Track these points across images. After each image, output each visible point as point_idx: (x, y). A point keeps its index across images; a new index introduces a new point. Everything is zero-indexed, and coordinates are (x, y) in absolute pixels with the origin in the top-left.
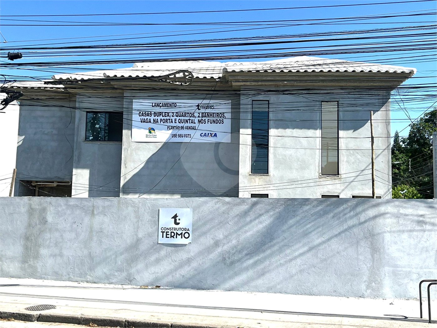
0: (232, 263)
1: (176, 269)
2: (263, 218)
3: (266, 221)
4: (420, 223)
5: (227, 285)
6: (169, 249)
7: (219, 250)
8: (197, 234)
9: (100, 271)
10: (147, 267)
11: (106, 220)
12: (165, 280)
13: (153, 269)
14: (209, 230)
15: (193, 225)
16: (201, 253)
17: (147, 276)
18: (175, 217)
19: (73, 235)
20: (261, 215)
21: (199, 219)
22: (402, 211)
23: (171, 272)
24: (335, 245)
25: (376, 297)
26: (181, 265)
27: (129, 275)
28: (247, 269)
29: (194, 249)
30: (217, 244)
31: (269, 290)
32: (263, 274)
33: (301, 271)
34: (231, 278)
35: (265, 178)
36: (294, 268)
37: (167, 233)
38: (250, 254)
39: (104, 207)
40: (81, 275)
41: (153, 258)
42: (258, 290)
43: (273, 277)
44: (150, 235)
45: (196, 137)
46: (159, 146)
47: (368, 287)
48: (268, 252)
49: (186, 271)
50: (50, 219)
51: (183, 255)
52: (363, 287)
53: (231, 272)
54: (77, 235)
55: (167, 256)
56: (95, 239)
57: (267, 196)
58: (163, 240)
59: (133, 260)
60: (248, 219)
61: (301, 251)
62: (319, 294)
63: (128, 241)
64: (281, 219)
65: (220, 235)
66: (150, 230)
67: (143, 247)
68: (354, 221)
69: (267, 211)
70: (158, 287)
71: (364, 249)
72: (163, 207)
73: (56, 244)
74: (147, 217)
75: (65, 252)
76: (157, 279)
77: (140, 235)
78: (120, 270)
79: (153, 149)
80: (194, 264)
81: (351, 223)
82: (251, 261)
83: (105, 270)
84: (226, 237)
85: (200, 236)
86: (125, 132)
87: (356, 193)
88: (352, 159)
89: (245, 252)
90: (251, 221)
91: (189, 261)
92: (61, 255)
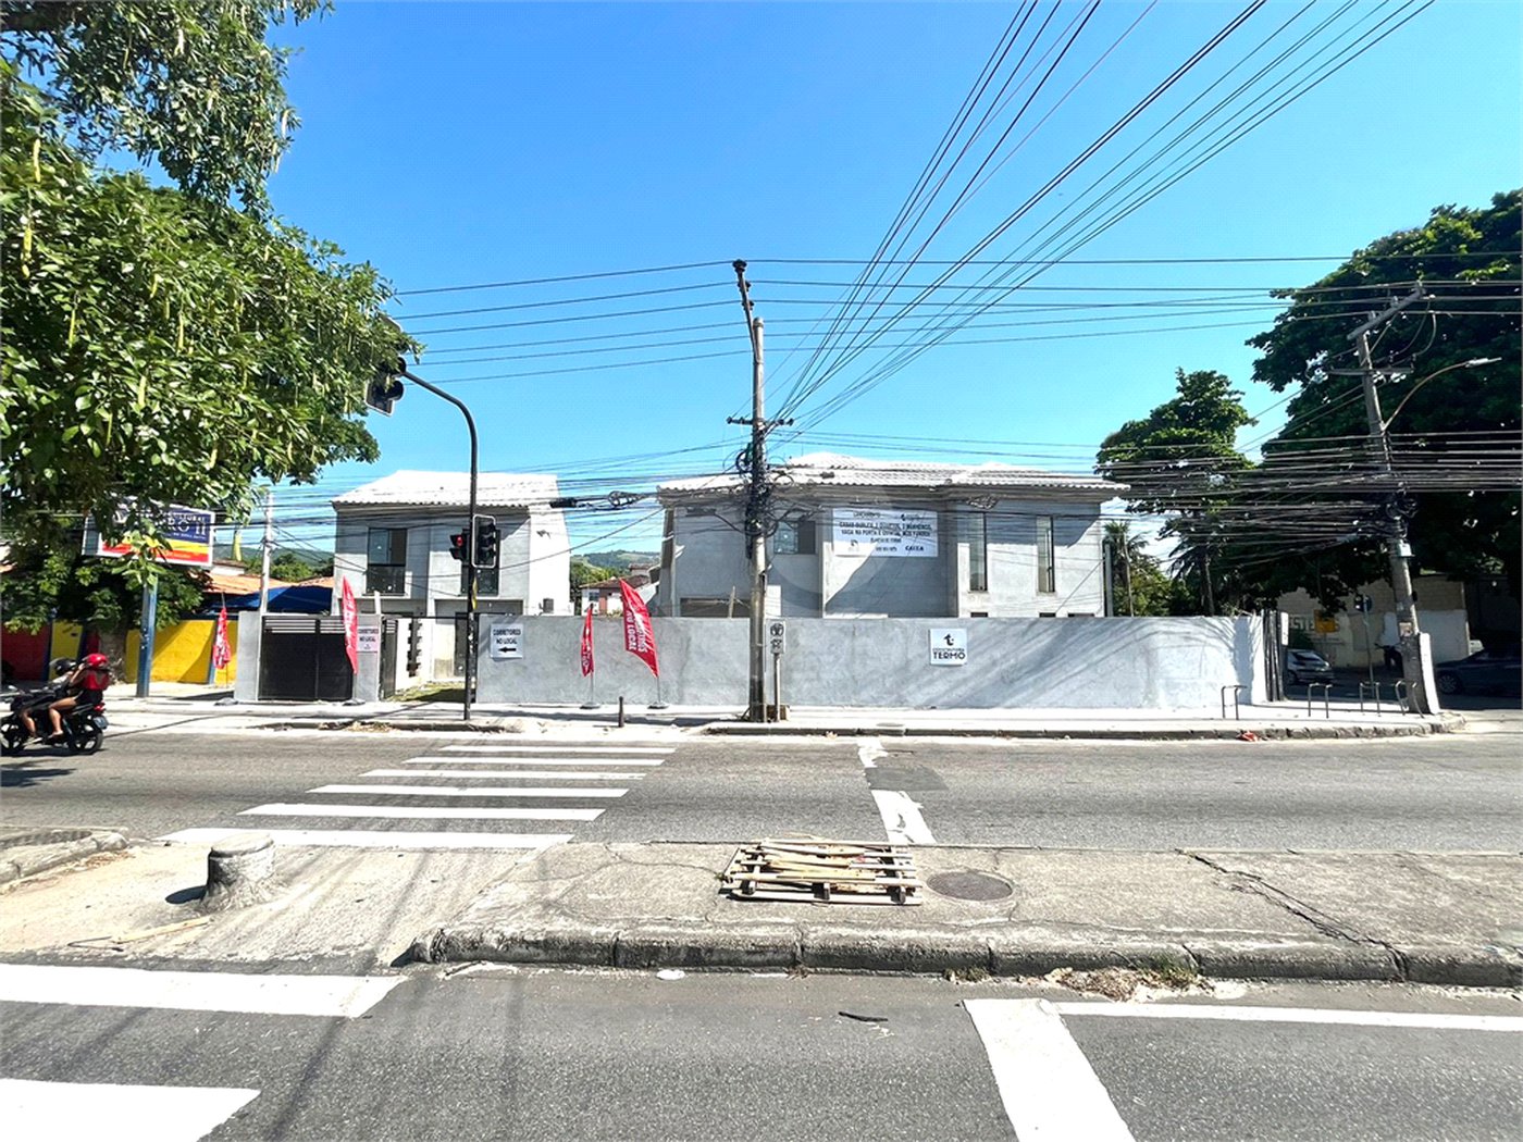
0: (1012, 682)
1: (952, 689)
2: (1041, 637)
3: (1045, 640)
4: (1187, 638)
5: (1008, 703)
6: (943, 669)
7: (997, 669)
8: (972, 653)
9: (864, 695)
10: (919, 687)
11: (870, 641)
12: (941, 701)
13: (926, 690)
14: (985, 650)
15: (968, 644)
16: (977, 673)
17: (921, 698)
18: (948, 637)
19: (832, 658)
20: (1039, 635)
21: (974, 640)
22: (1172, 629)
23: (947, 691)
24: (1113, 660)
25: (1152, 707)
26: (958, 684)
27: (900, 696)
28: (1027, 687)
29: (971, 669)
30: (994, 663)
31: (1051, 705)
32: (1043, 690)
33: (1082, 687)
34: (1011, 696)
35: (984, 595)
36: (1074, 684)
37: (939, 654)
38: (1029, 673)
39: (867, 629)
40: (843, 699)
41: (926, 678)
42: (1038, 705)
43: (1055, 694)
44: (920, 656)
45: (901, 552)
46: (864, 560)
47: (1146, 698)
48: (1048, 670)
49: (962, 691)
50: (802, 641)
51: (958, 676)
52: (1141, 698)
53: (1010, 691)
54: (838, 658)
55: (941, 677)
56: (858, 662)
57: (986, 615)
58: (934, 661)
59: (905, 682)
60: (1026, 638)
61: (1081, 667)
62: (1101, 707)
63: (897, 663)
64: (1061, 638)
65: (997, 654)
66: (920, 651)
67: (914, 669)
68: (1131, 638)
69: (1046, 631)
70: (933, 708)
71: (1141, 662)
72: (934, 627)
73: (812, 669)
74: (916, 638)
75: (824, 676)
76: (931, 701)
77: (910, 656)
78: (890, 693)
79: (856, 564)
80: (971, 684)
81: (1127, 640)
82: (1031, 679)
83: (872, 693)
84: (1004, 656)
85: (975, 656)
86: (825, 544)
87: (1072, 612)
88: (1067, 575)
89: (1024, 671)
90: (1029, 641)
91: (965, 681)
92: (819, 679)
